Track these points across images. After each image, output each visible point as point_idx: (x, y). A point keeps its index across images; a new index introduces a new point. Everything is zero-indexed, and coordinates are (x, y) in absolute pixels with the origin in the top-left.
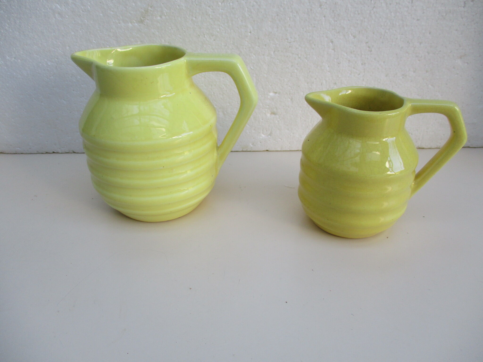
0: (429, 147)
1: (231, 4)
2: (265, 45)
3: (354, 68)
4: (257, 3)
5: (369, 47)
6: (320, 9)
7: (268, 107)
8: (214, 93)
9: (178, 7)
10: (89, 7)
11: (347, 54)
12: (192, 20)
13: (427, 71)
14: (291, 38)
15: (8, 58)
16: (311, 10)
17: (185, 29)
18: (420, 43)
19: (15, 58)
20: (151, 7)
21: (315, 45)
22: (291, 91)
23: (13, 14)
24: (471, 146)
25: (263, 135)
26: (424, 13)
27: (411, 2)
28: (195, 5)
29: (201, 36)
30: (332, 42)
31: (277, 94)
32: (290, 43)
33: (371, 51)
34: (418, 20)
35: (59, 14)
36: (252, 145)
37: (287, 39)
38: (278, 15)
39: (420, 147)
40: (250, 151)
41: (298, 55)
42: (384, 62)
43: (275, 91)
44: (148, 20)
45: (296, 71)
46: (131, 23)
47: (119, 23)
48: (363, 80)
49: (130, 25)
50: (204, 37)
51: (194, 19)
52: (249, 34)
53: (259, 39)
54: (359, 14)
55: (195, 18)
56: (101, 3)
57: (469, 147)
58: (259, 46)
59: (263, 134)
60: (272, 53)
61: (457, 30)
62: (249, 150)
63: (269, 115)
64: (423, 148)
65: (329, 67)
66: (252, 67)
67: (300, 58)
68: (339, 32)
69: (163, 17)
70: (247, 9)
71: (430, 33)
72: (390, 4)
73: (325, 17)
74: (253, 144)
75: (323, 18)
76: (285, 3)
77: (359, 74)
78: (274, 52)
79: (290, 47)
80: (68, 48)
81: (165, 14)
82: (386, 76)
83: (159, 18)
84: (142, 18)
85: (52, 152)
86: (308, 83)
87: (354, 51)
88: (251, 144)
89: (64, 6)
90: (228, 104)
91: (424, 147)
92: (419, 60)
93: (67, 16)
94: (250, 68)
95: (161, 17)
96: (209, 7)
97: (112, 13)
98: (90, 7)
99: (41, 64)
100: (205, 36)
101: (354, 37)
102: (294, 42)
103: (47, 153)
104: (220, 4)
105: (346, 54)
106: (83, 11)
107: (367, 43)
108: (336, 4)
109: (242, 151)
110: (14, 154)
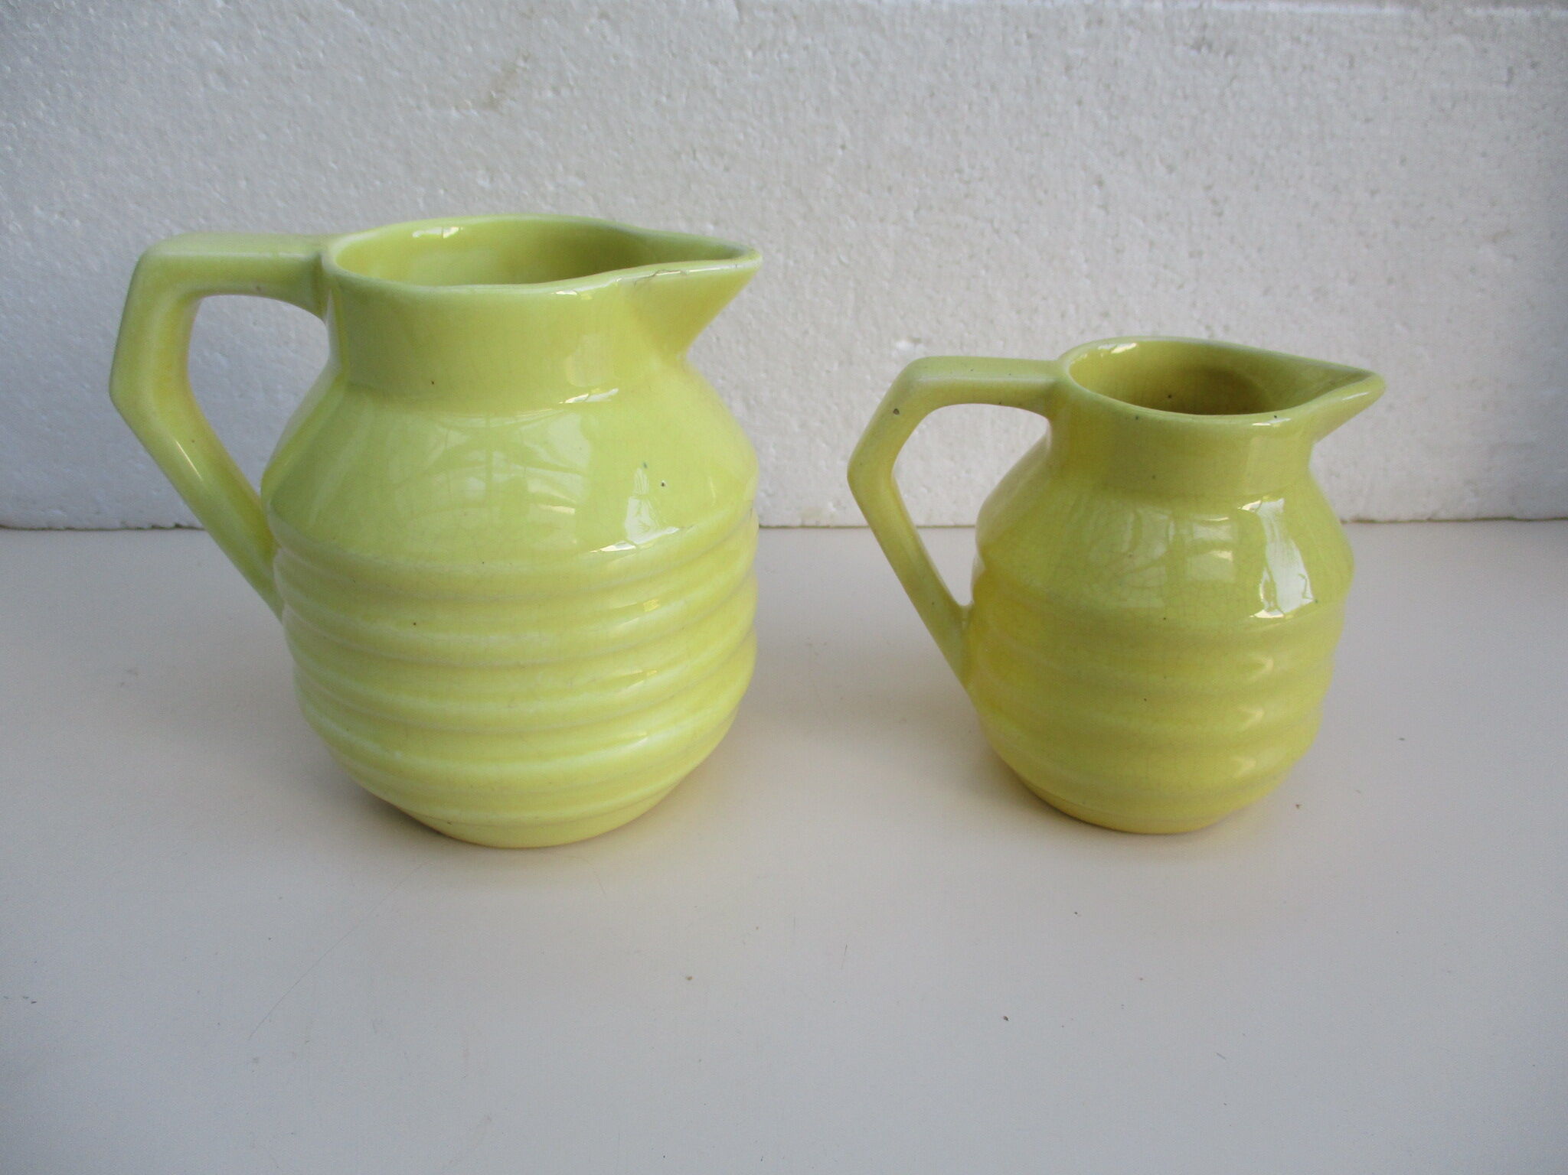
0: (1391, 515)
1: (785, 56)
2: (890, 189)
3: (1165, 267)
4: (867, 53)
5: (1214, 202)
6: (1065, 78)
8: (718, 339)
9: (613, 61)
10: (321, 55)
11: (1144, 221)
12: (657, 103)
13: (1390, 281)
14: (973, 167)
15: (37, 211)
16: (1038, 81)
17: (632, 130)
18: (1373, 193)
19: (62, 214)
20: (526, 59)
21: (1046, 192)
22: (966, 334)
23: (63, 67)
24: (1518, 516)
26: (1385, 98)
27: (1347, 64)
28: (671, 57)
29: (683, 157)
30: (1100, 183)
32: (968, 183)
33: (1220, 214)
34: (1367, 120)
35: (220, 72)
36: (834, 506)
37: (960, 171)
38: (932, 95)
40: (828, 527)
41: (991, 222)
42: (1260, 250)
43: (915, 336)
44: (513, 99)
45: (983, 272)
46: (457, 108)
47: (419, 108)
48: (1194, 305)
49: (454, 114)
50: (695, 158)
51: (664, 99)
52: (840, 152)
53: (869, 167)
54: (1186, 97)
55: (669, 96)
56: (360, 41)
57: (1510, 519)
58: (869, 192)
60: (910, 214)
61: (1484, 155)
62: (824, 523)
64: (1372, 522)
65: (1087, 261)
66: (844, 259)
67: (997, 231)
68: (1122, 154)
69: (565, 92)
70: (834, 73)
71: (1403, 161)
72: (1285, 70)
73: (1080, 103)
75: (1076, 107)
76: (958, 56)
77: (1181, 287)
78: (916, 211)
79: (967, 196)
80: (243, 184)
81: (572, 83)
82: (1267, 292)
83: (550, 94)
84: (494, 95)
85: (172, 524)
86: (1019, 312)
87: (1168, 214)
88: (830, 505)
89: (238, 47)
90: (763, 375)
91: (1374, 515)
92: (1368, 246)
93: (246, 82)
94: (839, 259)
95: (556, 91)
96: (716, 63)
97: (395, 74)
98: (323, 52)
99: (149, 237)
100: (699, 155)
101: (1171, 169)
102: (981, 179)
103: (154, 527)
104: (750, 54)
105: (1141, 224)
106: (299, 66)
107: (1208, 188)
108: (1116, 63)
109: (803, 527)
110: (43, 529)
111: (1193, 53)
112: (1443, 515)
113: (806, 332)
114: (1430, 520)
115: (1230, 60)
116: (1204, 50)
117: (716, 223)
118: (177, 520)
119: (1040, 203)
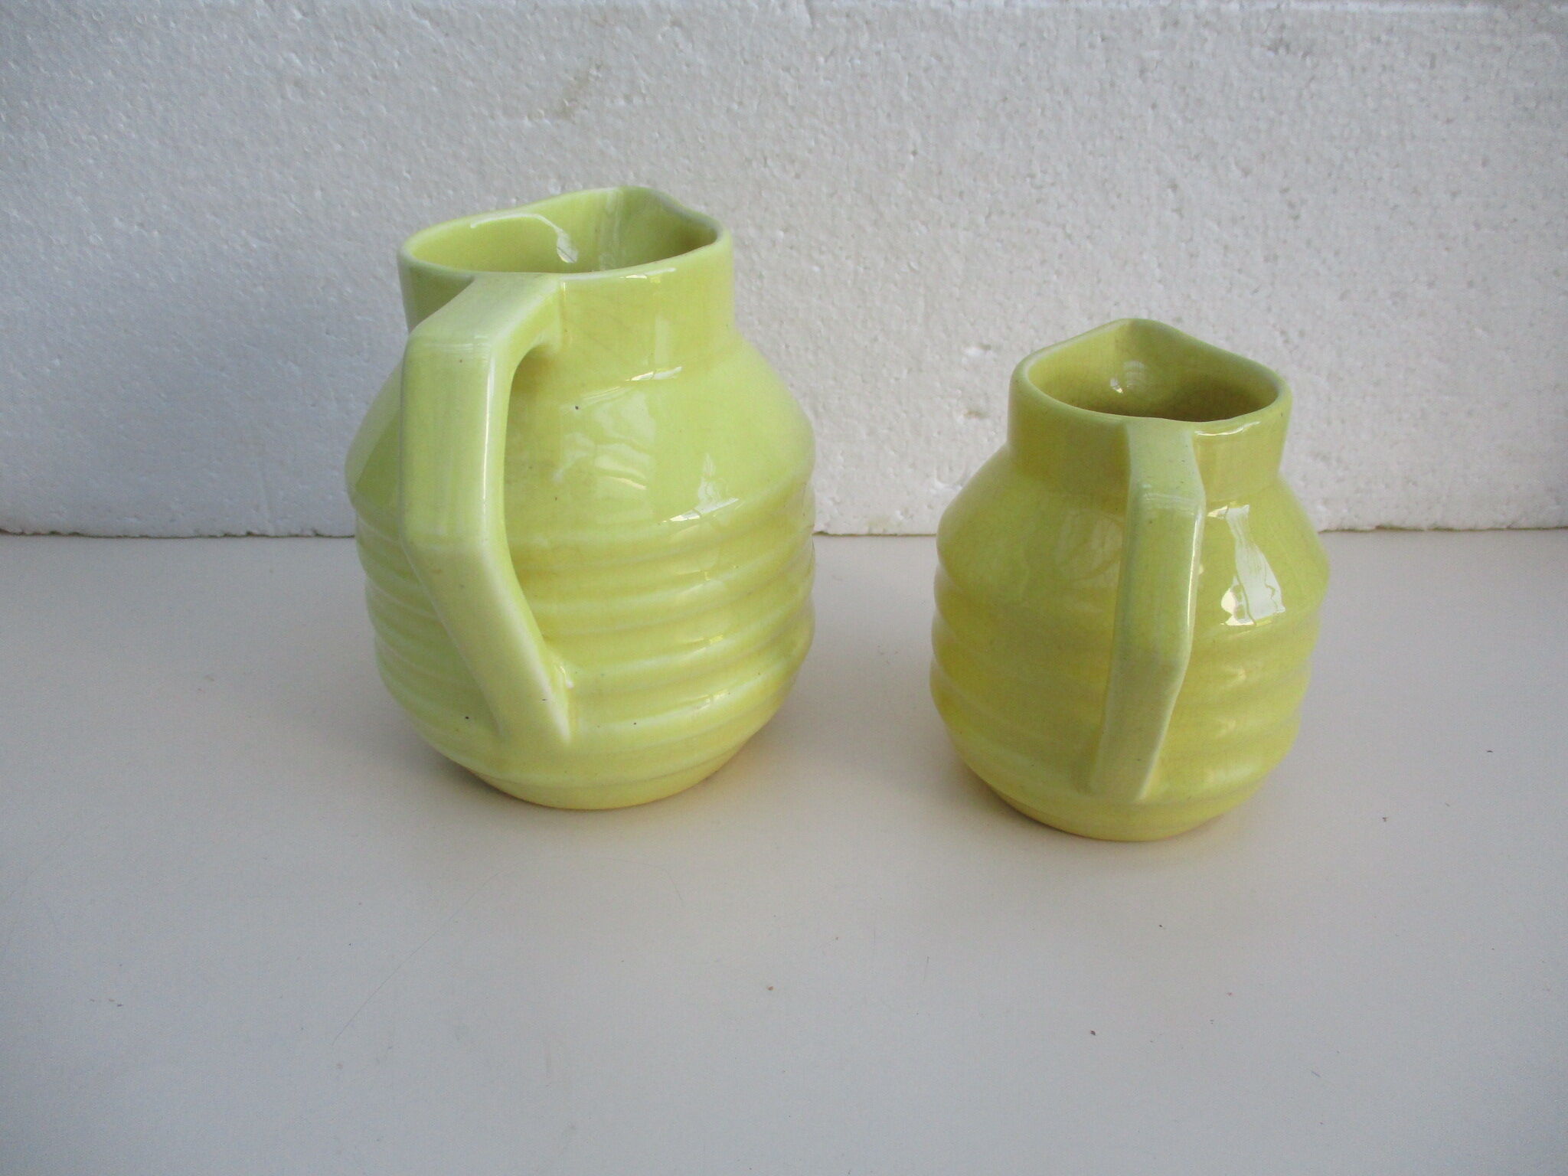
0: (1470, 524)
1: (857, 62)
2: (961, 194)
3: (1240, 271)
4: (939, 59)
5: (1291, 205)
6: (1139, 82)
7: (960, 392)
9: (684, 68)
10: (396, 66)
11: (1219, 224)
12: (729, 110)
13: (1471, 284)
14: (1044, 172)
15: (118, 223)
16: (1112, 84)
17: (703, 138)
19: (141, 225)
20: (598, 68)
21: (1119, 196)
22: (1037, 341)
23: (144, 81)
25: (939, 485)
26: (1467, 98)
27: (1428, 64)
28: (742, 63)
29: (754, 164)
30: (1174, 187)
31: (991, 354)
32: (1041, 187)
33: (1296, 218)
34: (1449, 121)
35: (297, 83)
36: (902, 514)
37: (1032, 176)
38: (1005, 100)
39: (1440, 524)
40: (895, 535)
41: (1064, 227)
42: (1337, 254)
43: (985, 342)
44: (586, 108)
45: (1055, 277)
46: (529, 117)
47: (493, 117)
48: (1269, 309)
49: (527, 123)
50: (766, 165)
51: (735, 107)
52: (912, 158)
53: (940, 173)
54: (1263, 99)
55: (740, 103)
56: (435, 51)
58: (940, 198)
59: (939, 478)
60: (981, 220)
62: (890, 531)
63: (960, 419)
64: (1450, 530)
65: (1160, 265)
66: (912, 264)
67: (1069, 237)
68: (1197, 157)
69: (637, 100)
70: (907, 78)
71: (1484, 164)
72: (1364, 70)
73: (1154, 106)
74: (905, 512)
75: (1150, 111)
76: (1031, 60)
77: (1256, 291)
78: (988, 217)
79: (1038, 201)
80: (318, 194)
81: (644, 91)
82: (1343, 297)
83: (622, 103)
84: (566, 102)
85: (243, 533)
87: (1243, 218)
88: (898, 513)
89: (315, 58)
90: (831, 382)
91: (1452, 523)
92: (1447, 249)
93: (323, 93)
94: (909, 265)
95: (628, 99)
96: (787, 70)
97: (469, 83)
98: (399, 64)
99: (225, 247)
100: (769, 162)
101: (1246, 172)
102: (1053, 184)
103: (227, 535)
104: (821, 60)
105: (1215, 228)
106: (375, 77)
107: (1285, 191)
108: (1191, 66)
109: (871, 535)
110: (119, 537)
111: (1271, 54)
112: (1523, 523)
113: (876, 339)
114: (1509, 528)
115: (1308, 61)
116: (1282, 51)
117: (786, 231)
118: (250, 529)
119: (1113, 207)
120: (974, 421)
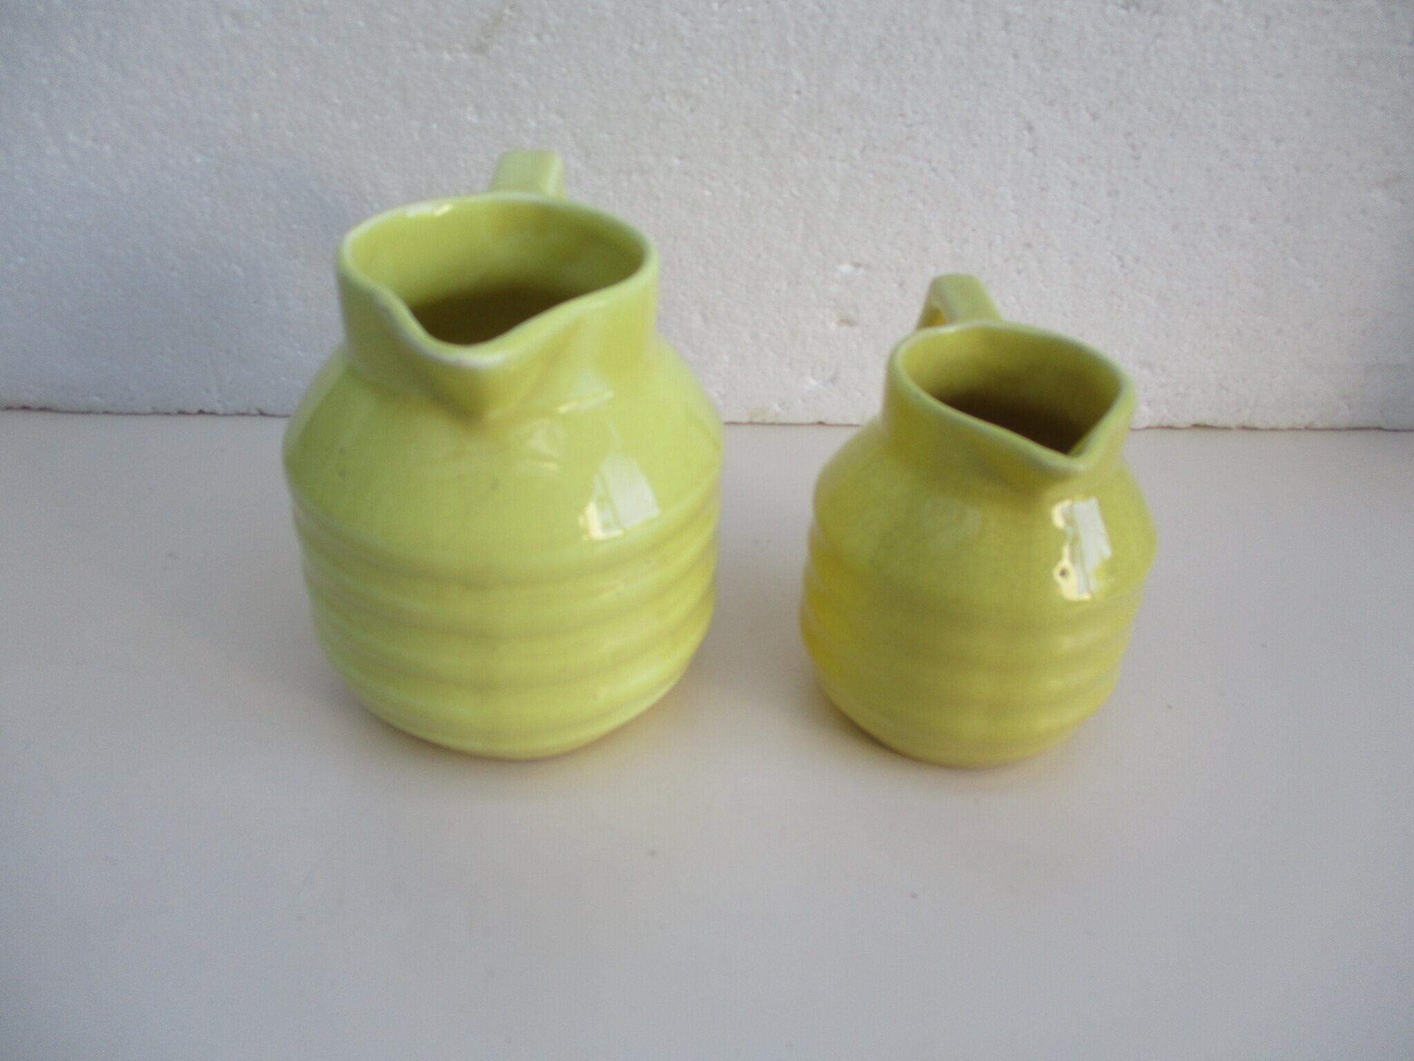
0: (1273, 425)
1: (749, 9)
2: (839, 130)
3: (1085, 204)
4: (823, 8)
5: (1133, 147)
6: (1003, 33)
7: (832, 303)
8: (680, 260)
9: (590, 11)
11: (1068, 163)
12: (631, 49)
13: (1287, 220)
14: (915, 112)
15: (72, 138)
16: (979, 35)
17: (607, 74)
18: (1279, 141)
19: (94, 140)
20: (512, 8)
21: (980, 135)
24: (1385, 426)
25: (812, 382)
26: (1296, 56)
27: (1264, 24)
28: (643, 7)
29: (653, 99)
30: (1030, 129)
31: (861, 271)
33: (1137, 158)
34: (1279, 76)
36: (779, 406)
37: (903, 116)
38: (881, 46)
39: (1246, 424)
40: (772, 424)
41: (929, 161)
42: (1171, 191)
43: (857, 260)
44: (500, 44)
45: (920, 206)
46: (449, 51)
47: (415, 50)
48: (1109, 238)
49: (446, 56)
50: (664, 100)
51: (637, 46)
52: (795, 97)
53: (821, 111)
54: (1113, 52)
55: (642, 43)
57: (1379, 429)
58: (820, 133)
59: (813, 376)
60: (856, 153)
61: (1383, 108)
62: (769, 420)
63: (832, 326)
64: (1255, 429)
65: (1014, 197)
66: (795, 192)
67: (934, 170)
68: (1052, 103)
69: (547, 38)
70: (793, 24)
71: (1308, 113)
72: (1206, 29)
73: (1015, 56)
74: (782, 404)
75: (1012, 60)
76: (906, 12)
77: (1098, 222)
78: (862, 151)
80: (256, 116)
81: (553, 30)
82: (1174, 228)
83: (533, 40)
84: (483, 40)
85: (196, 411)
86: (951, 241)
87: (1090, 158)
88: (776, 405)
90: (719, 293)
91: (1258, 424)
92: (1269, 189)
93: (257, 24)
94: (791, 192)
95: (539, 36)
96: (684, 14)
97: (393, 19)
99: (172, 162)
100: (667, 98)
101: (1095, 117)
102: (922, 123)
103: (181, 413)
104: (716, 6)
105: (1065, 165)
107: (1128, 134)
108: (1051, 20)
109: (751, 423)
110: (83, 413)
111: (1123, 12)
112: (1319, 425)
113: (759, 256)
114: (1307, 428)
115: (1156, 19)
116: (1133, 10)
117: (681, 158)
118: (201, 407)
119: (975, 145)
120: (845, 328)
